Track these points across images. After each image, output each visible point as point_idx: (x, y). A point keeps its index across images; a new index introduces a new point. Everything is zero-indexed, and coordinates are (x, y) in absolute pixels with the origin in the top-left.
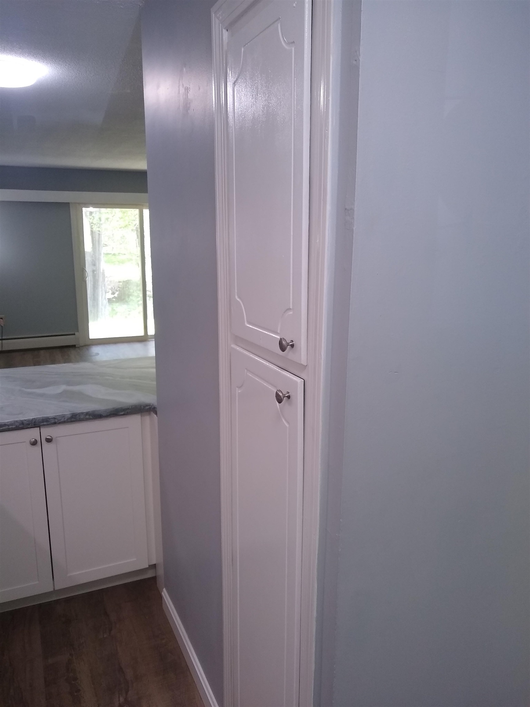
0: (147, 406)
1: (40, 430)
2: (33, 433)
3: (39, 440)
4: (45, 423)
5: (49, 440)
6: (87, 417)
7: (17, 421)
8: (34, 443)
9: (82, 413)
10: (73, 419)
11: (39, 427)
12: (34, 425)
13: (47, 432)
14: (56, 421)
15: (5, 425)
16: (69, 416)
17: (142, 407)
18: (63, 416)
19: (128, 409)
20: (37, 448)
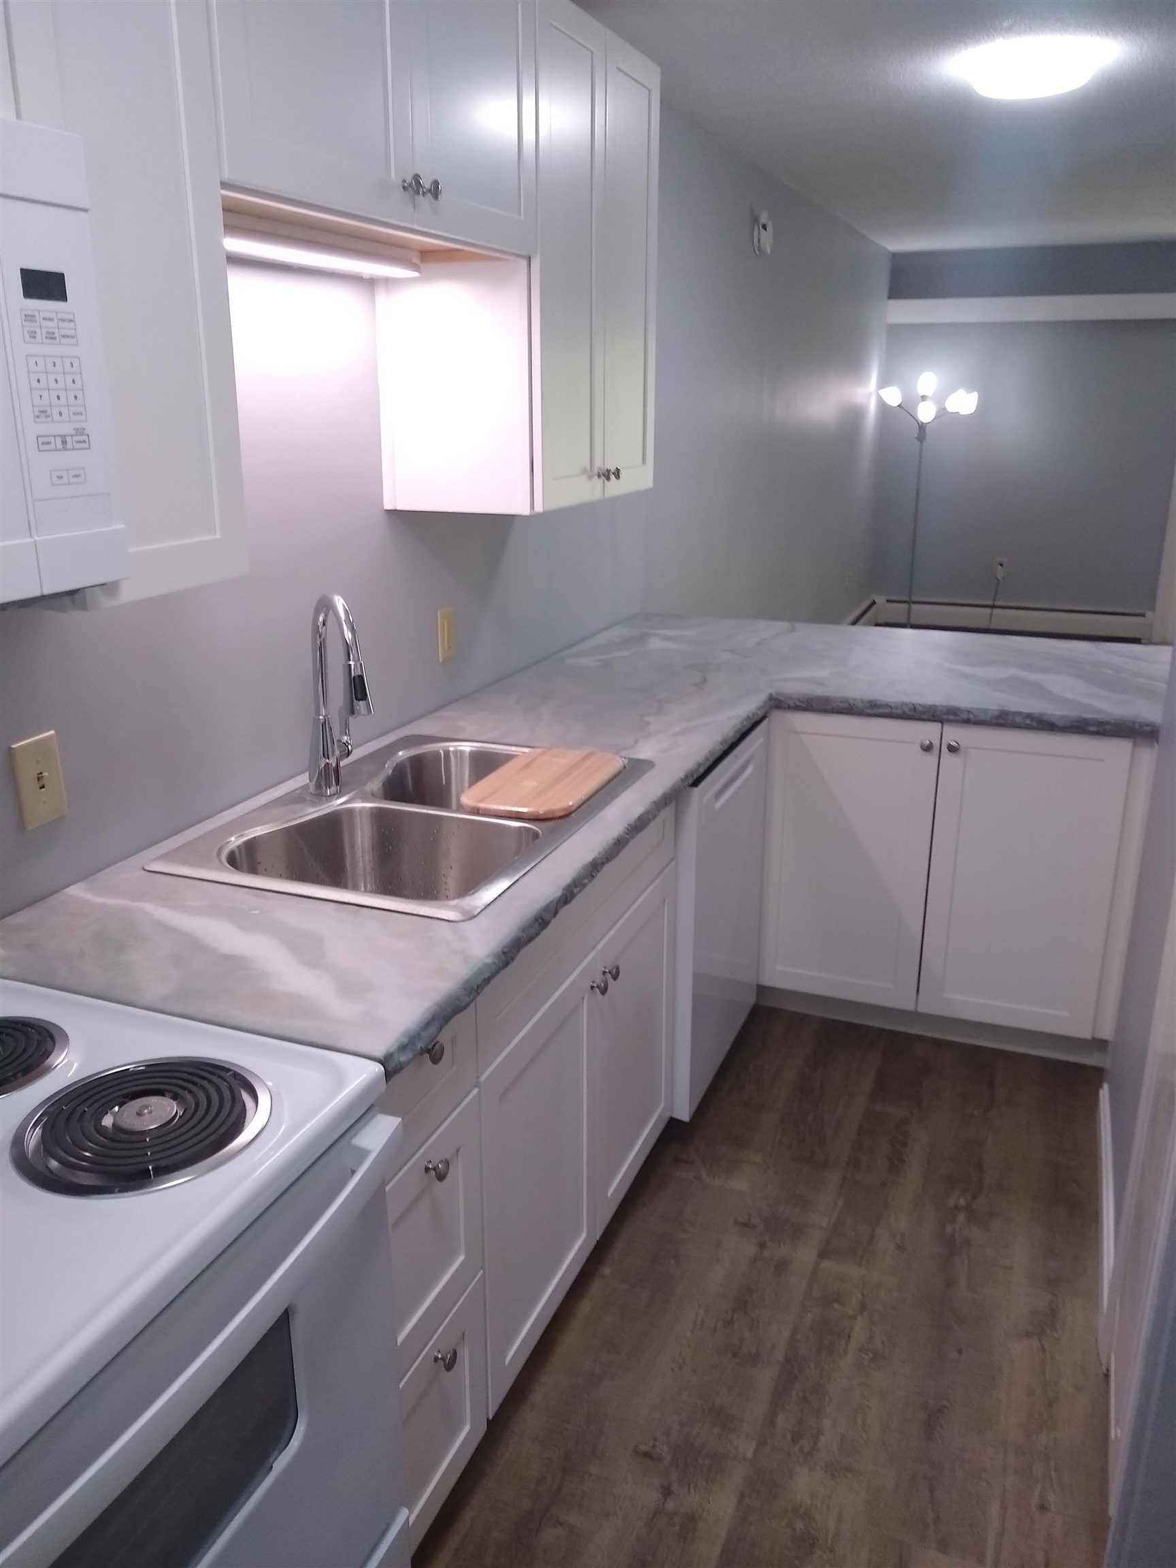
0: (1147, 725)
1: (942, 729)
2: (930, 730)
3: (936, 743)
4: (952, 717)
5: (952, 749)
6: (1028, 722)
7: (906, 704)
8: (928, 748)
9: (1019, 713)
10: (1001, 721)
11: (942, 722)
12: (933, 716)
13: (953, 734)
14: (971, 717)
15: (887, 706)
16: (996, 713)
17: (1137, 725)
18: (985, 711)
19: (1107, 723)
20: (931, 759)
